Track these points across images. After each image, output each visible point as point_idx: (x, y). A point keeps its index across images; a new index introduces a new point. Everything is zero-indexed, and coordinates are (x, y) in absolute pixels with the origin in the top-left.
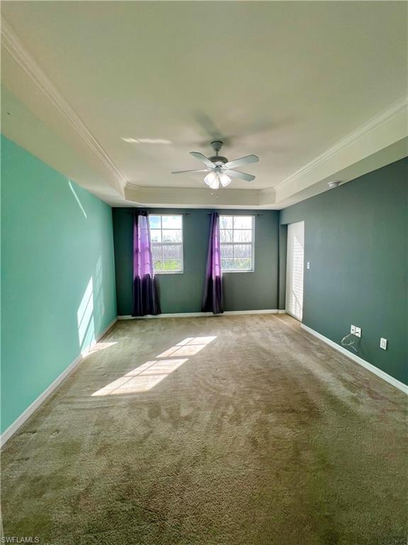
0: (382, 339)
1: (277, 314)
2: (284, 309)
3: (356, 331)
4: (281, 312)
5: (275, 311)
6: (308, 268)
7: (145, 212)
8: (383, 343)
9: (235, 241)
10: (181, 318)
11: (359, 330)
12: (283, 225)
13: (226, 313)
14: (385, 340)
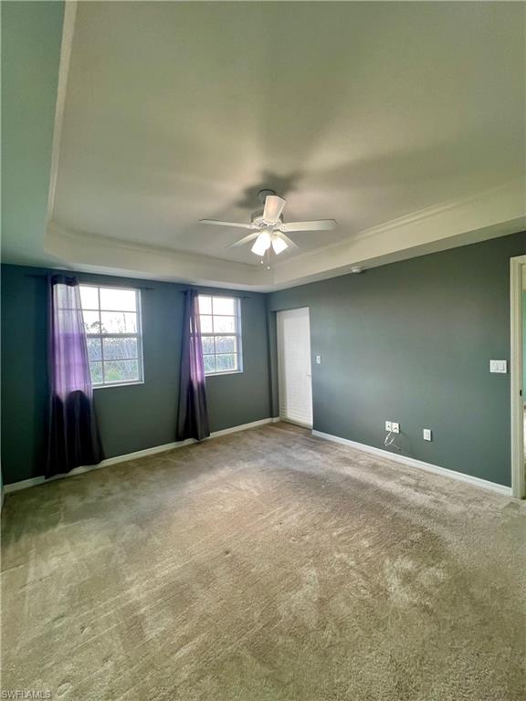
0: (425, 431)
1: (271, 424)
2: (278, 416)
3: (392, 427)
4: (275, 420)
5: (267, 421)
6: (319, 362)
7: (72, 279)
8: (427, 434)
9: (216, 331)
10: (145, 458)
11: (396, 425)
12: (272, 312)
13: (213, 435)
14: (429, 431)
